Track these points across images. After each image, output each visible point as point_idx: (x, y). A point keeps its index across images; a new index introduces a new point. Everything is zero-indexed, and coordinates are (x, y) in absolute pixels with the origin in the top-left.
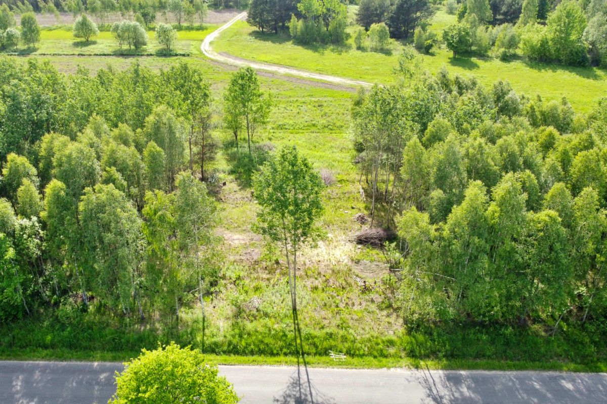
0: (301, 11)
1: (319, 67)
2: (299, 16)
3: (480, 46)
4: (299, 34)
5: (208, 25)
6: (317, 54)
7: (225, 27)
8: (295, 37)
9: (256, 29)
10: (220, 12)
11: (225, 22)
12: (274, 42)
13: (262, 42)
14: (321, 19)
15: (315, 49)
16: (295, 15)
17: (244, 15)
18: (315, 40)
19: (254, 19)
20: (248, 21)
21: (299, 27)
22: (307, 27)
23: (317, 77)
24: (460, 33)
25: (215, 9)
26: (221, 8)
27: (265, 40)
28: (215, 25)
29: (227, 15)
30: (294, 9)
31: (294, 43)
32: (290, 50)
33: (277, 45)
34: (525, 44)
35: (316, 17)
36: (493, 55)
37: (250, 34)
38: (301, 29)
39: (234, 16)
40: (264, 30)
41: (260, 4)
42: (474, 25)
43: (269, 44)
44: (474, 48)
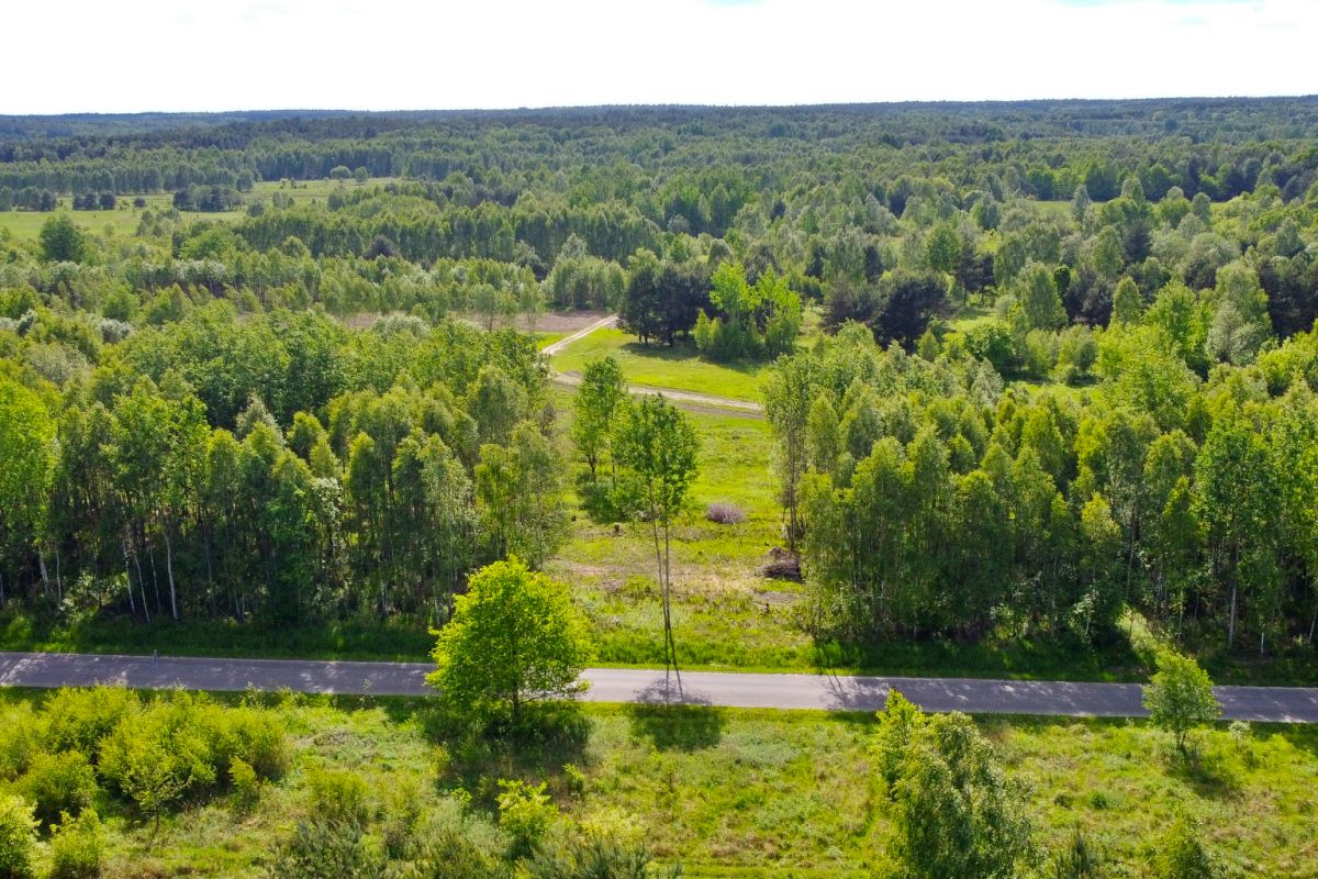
0: (716, 305)
1: (742, 393)
2: (712, 312)
3: (1032, 363)
4: (712, 343)
5: (543, 334)
6: (743, 375)
7: (577, 336)
8: (704, 351)
9: (634, 338)
10: (567, 315)
11: (576, 330)
12: (665, 359)
13: (644, 358)
14: (752, 318)
15: (742, 369)
16: (706, 311)
17: (614, 318)
18: (742, 355)
19: (630, 320)
20: (620, 326)
21: (712, 332)
22: (725, 332)
23: (738, 405)
24: (991, 338)
25: (557, 310)
26: (568, 309)
27: (649, 355)
28: (557, 334)
29: (580, 320)
30: (705, 303)
31: (703, 360)
32: (695, 370)
33: (671, 363)
34: (1105, 356)
35: (745, 315)
36: (1057, 378)
37: (623, 347)
38: (716, 334)
39: (593, 322)
40: (649, 340)
41: (643, 294)
42: (1020, 327)
43: (657, 362)
44: (1026, 368)
